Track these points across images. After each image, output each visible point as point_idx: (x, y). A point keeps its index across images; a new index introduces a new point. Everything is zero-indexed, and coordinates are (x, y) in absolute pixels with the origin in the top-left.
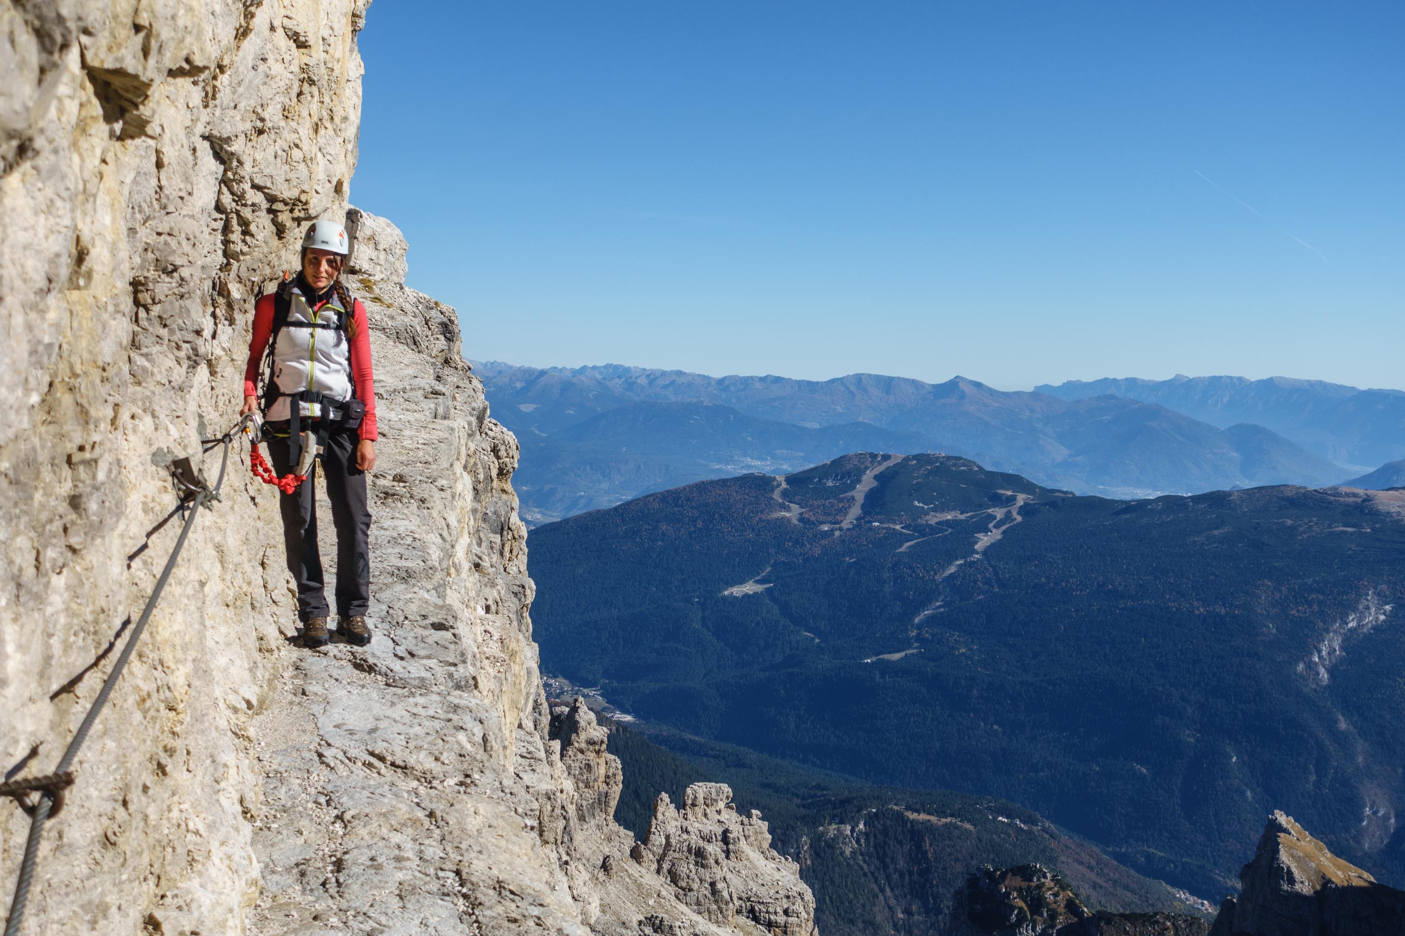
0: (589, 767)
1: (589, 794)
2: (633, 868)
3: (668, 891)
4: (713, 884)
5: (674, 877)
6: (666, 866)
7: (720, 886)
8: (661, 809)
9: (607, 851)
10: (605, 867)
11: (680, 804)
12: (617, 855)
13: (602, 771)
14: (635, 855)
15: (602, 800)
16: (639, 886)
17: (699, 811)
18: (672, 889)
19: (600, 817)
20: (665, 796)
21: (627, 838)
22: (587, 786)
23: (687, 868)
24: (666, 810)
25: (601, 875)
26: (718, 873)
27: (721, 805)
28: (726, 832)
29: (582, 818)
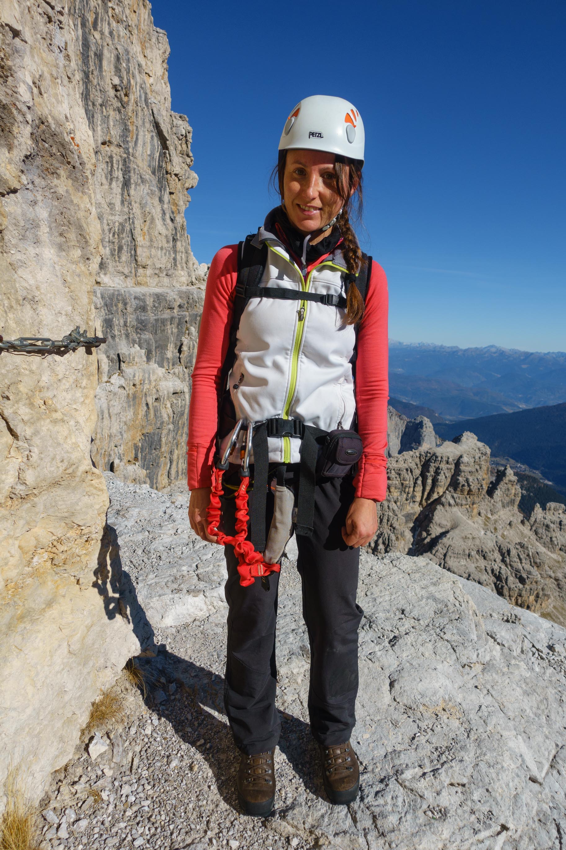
0: (508, 489)
1: (507, 499)
2: (521, 527)
3: (533, 537)
4: (551, 538)
5: (536, 533)
6: (534, 528)
7: (554, 539)
8: (536, 509)
9: (512, 519)
10: (510, 524)
11: (544, 508)
12: (515, 521)
13: (513, 491)
14: (523, 522)
15: (512, 502)
16: (522, 533)
17: (551, 512)
18: (535, 537)
19: (511, 508)
20: (538, 505)
21: (520, 516)
22: (507, 496)
23: (542, 531)
24: (538, 509)
25: (508, 527)
26: (554, 535)
27: (561, 512)
28: (561, 522)
29: (504, 506)
